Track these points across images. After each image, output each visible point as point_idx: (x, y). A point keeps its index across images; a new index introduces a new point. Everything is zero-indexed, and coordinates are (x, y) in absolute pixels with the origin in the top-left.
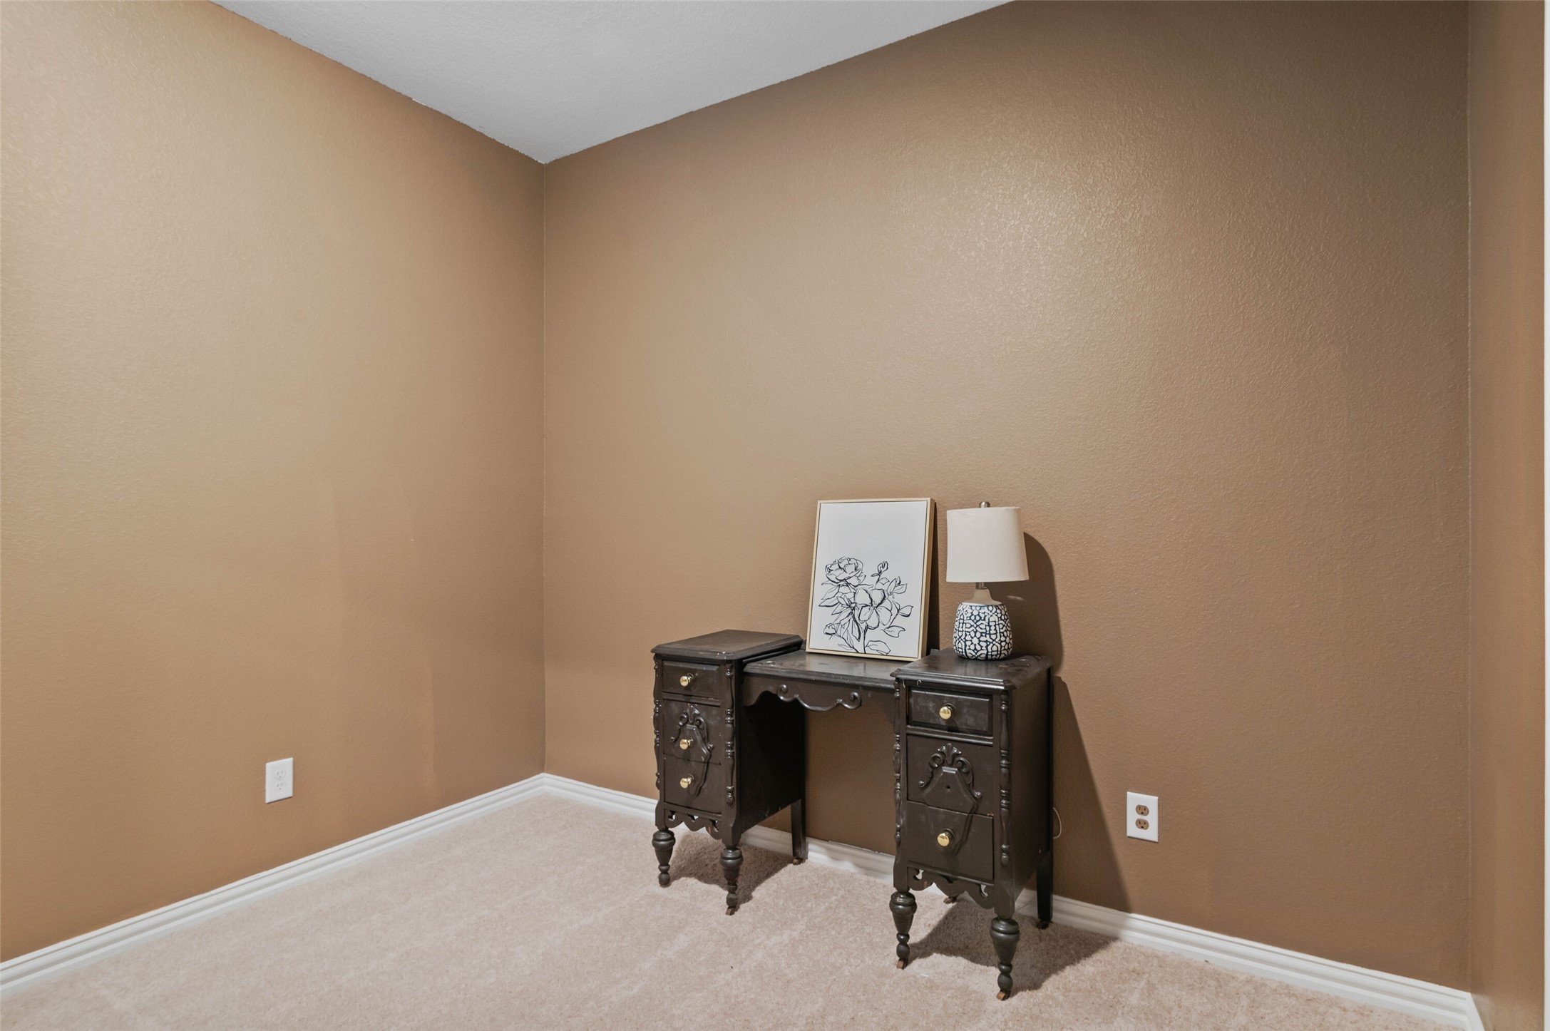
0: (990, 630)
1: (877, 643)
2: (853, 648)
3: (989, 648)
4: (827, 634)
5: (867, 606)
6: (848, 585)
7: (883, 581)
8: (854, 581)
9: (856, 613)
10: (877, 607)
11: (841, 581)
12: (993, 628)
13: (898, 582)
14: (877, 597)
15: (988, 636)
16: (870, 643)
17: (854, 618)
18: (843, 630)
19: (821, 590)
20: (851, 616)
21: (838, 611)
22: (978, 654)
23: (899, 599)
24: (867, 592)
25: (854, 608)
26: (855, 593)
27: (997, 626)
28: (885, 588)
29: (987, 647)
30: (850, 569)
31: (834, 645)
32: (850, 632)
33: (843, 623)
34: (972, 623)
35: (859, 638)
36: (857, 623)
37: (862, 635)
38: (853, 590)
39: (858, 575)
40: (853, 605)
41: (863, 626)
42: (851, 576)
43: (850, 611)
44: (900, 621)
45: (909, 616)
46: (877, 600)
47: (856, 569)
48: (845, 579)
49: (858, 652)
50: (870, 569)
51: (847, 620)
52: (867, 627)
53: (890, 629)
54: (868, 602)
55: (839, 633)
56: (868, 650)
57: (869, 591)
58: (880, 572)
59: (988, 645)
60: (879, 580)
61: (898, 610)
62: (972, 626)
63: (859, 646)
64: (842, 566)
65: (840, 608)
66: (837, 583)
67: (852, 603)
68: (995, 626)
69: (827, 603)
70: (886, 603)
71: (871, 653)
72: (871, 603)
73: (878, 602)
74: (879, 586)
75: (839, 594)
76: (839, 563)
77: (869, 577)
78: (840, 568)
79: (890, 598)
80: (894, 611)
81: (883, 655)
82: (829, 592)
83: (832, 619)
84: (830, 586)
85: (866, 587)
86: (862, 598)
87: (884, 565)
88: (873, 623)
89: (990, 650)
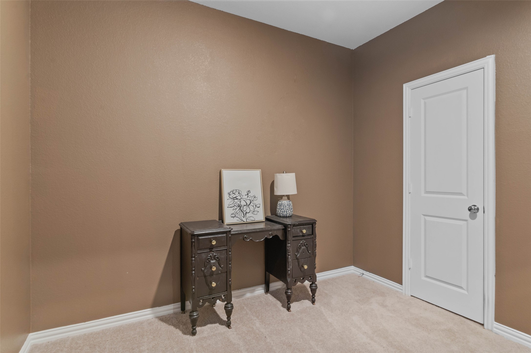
0: (284, 208)
1: (251, 217)
2: (242, 220)
3: (283, 213)
4: (232, 217)
5: (245, 205)
6: (237, 199)
7: (250, 197)
8: (239, 197)
9: (242, 208)
10: (248, 206)
11: (234, 198)
12: (284, 207)
13: (254, 197)
14: (248, 202)
15: (283, 210)
16: (248, 218)
17: (241, 210)
18: (238, 215)
19: (227, 202)
20: (240, 210)
21: (235, 208)
22: (280, 215)
23: (256, 202)
24: (244, 201)
25: (241, 207)
26: (240, 202)
27: (286, 207)
28: (250, 199)
29: (282, 213)
30: (237, 193)
31: (235, 221)
32: (241, 215)
33: (237, 212)
34: (288, 206)
35: (244, 217)
36: (242, 212)
37: (245, 215)
38: (239, 201)
39: (240, 195)
40: (240, 206)
41: (245, 212)
42: (237, 196)
43: (239, 208)
44: (257, 209)
45: (259, 207)
46: (248, 203)
47: (239, 193)
48: (235, 197)
49: (244, 222)
50: (244, 193)
51: (239, 211)
52: (246, 213)
53: (254, 212)
54: (245, 204)
55: (236, 216)
56: (248, 220)
57: (245, 200)
58: (248, 194)
59: (283, 212)
60: (248, 197)
61: (256, 206)
62: (288, 207)
63: (244, 219)
64: (234, 192)
65: (235, 207)
66: (233, 199)
67: (240, 205)
68: (285, 207)
69: (230, 206)
70: (252, 204)
71: (249, 221)
72: (247, 204)
73: (249, 204)
74: (248, 198)
75: (235, 203)
76: (233, 191)
77: (244, 196)
78: (233, 193)
79: (253, 202)
80: (255, 206)
81: (253, 221)
82: (231, 202)
83: (233, 212)
84: (231, 200)
85: (244, 199)
86: (243, 203)
87: (249, 191)
88: (248, 211)
89: (283, 214)
